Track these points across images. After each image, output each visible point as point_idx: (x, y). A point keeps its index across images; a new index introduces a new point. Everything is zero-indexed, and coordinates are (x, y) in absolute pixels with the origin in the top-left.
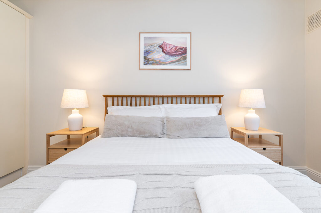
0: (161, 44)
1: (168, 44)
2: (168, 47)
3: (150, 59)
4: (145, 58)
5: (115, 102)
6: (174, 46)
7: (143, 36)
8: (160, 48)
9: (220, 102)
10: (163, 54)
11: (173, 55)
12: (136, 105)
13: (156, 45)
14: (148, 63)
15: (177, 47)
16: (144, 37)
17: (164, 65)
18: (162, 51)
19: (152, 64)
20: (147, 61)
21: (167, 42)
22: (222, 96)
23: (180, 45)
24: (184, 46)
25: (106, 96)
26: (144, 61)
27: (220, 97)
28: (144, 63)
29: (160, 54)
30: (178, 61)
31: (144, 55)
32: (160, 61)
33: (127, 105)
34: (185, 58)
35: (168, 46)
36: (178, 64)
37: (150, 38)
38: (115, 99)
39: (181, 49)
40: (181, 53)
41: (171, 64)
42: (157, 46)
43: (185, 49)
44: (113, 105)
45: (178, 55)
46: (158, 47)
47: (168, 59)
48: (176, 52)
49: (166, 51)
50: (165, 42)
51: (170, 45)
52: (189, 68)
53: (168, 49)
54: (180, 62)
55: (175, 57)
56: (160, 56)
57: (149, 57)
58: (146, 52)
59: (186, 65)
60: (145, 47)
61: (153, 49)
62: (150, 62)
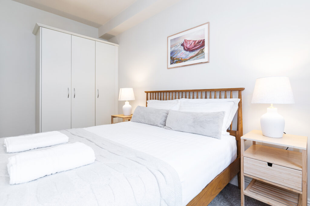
0: (182, 43)
1: (188, 41)
2: (188, 44)
3: (175, 59)
4: (171, 58)
5: (152, 97)
6: (194, 41)
8: (182, 46)
9: (240, 97)
10: (184, 52)
11: (193, 51)
13: (179, 44)
14: (173, 62)
16: (171, 40)
17: (185, 61)
18: (183, 49)
19: (177, 62)
20: (173, 60)
21: (188, 39)
22: (243, 89)
23: (198, 39)
24: (203, 39)
25: (147, 93)
26: (171, 61)
27: (240, 90)
28: (171, 62)
29: (182, 51)
31: (171, 55)
32: (182, 58)
33: (158, 99)
34: (203, 51)
35: (188, 42)
36: (197, 59)
37: (175, 39)
38: (152, 94)
39: (199, 42)
40: (200, 45)
41: (190, 60)
43: (204, 41)
45: (197, 49)
46: (180, 46)
47: (188, 56)
48: (195, 46)
49: (187, 47)
50: (186, 39)
51: (190, 41)
52: (207, 61)
53: (188, 46)
54: (198, 56)
55: (194, 52)
56: (182, 54)
57: (174, 57)
58: (172, 53)
59: (204, 57)
60: (171, 48)
61: (176, 49)
62: (175, 61)
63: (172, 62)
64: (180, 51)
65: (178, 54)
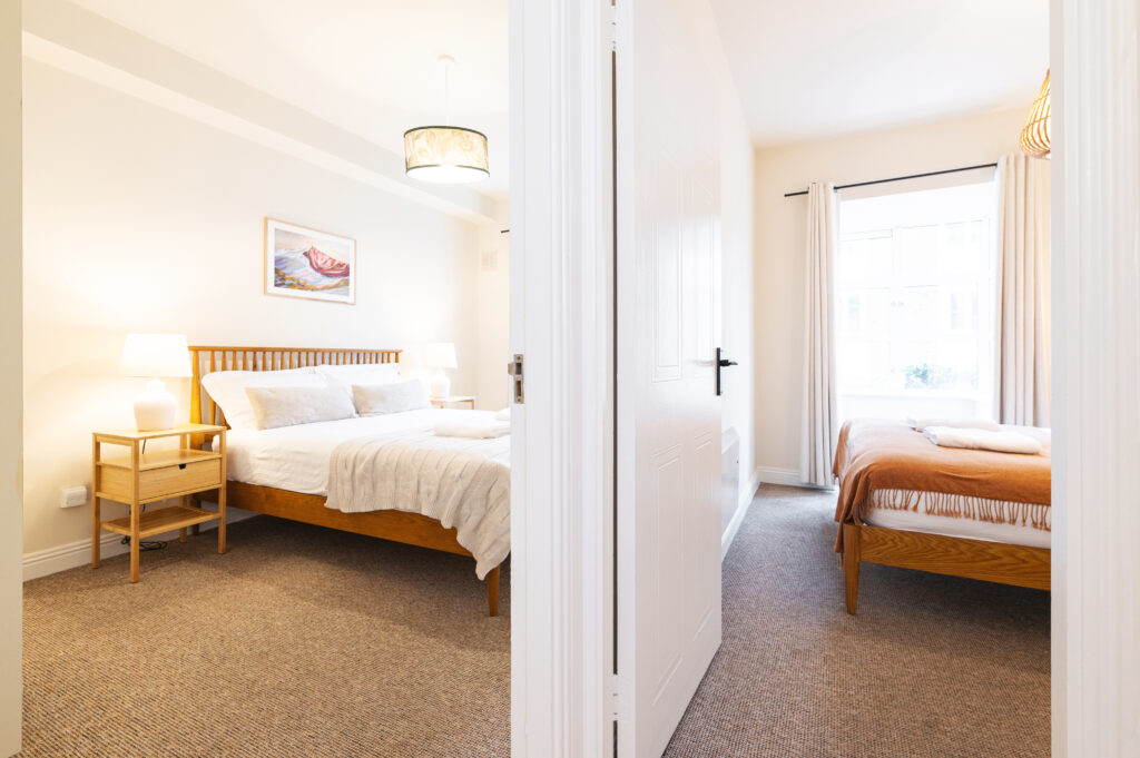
0: (307, 250)
1: (319, 252)
2: (319, 259)
3: (286, 276)
4: (277, 271)
5: (219, 364)
6: (331, 259)
7: (272, 225)
8: (304, 257)
9: (397, 361)
10: (311, 270)
11: (328, 275)
12: (264, 368)
13: (297, 249)
14: (284, 284)
15: (334, 261)
16: (276, 230)
17: (312, 290)
18: (308, 264)
19: (291, 286)
20: (281, 279)
21: (318, 248)
22: (401, 351)
23: (340, 259)
24: (346, 262)
25: (196, 350)
26: (276, 277)
27: (397, 353)
28: (275, 281)
29: (306, 268)
30: (336, 286)
31: (275, 265)
32: (306, 281)
33: (245, 368)
34: (347, 283)
35: (320, 256)
36: (336, 293)
37: (287, 233)
38: (218, 355)
39: (340, 265)
40: (342, 271)
42: (299, 252)
43: (348, 268)
44: (213, 369)
45: (337, 275)
46: (301, 254)
47: (319, 281)
48: (333, 269)
49: (317, 264)
50: (315, 247)
51: (323, 254)
52: (352, 301)
53: (320, 262)
54: (339, 289)
55: (331, 280)
56: (305, 272)
57: (285, 271)
58: (278, 261)
59: (348, 294)
60: (276, 249)
61: (291, 256)
62: (287, 282)
63: (279, 282)
64: (301, 266)
65: (298, 268)
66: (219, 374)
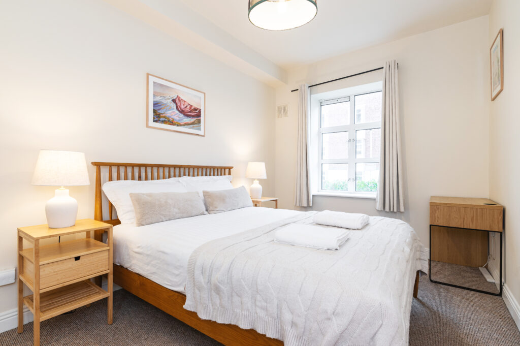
0: (175, 98)
1: (182, 100)
2: (182, 104)
3: (161, 115)
4: (155, 111)
5: (115, 175)
6: (189, 105)
7: (152, 79)
8: (173, 102)
9: (229, 174)
10: (177, 112)
11: (188, 116)
12: (146, 179)
13: (168, 97)
14: (159, 120)
15: (191, 106)
16: (154, 83)
17: (178, 125)
18: (175, 107)
19: (163, 122)
20: (158, 117)
21: (182, 97)
22: (232, 167)
23: (195, 105)
24: (200, 108)
25: (98, 165)
26: (154, 116)
27: (230, 168)
28: (154, 118)
29: (174, 110)
30: (193, 123)
31: (154, 107)
32: (173, 119)
33: (133, 178)
34: (199, 122)
35: (183, 103)
36: (193, 128)
37: (162, 85)
38: (114, 170)
39: (196, 109)
40: (194, 114)
41: (186, 126)
42: (169, 99)
43: (200, 112)
44: (111, 179)
45: (193, 116)
47: (182, 119)
48: (191, 112)
49: (180, 108)
50: (180, 96)
51: (185, 101)
52: (203, 134)
53: (183, 107)
54: (195, 125)
55: (189, 119)
56: (173, 114)
57: (160, 112)
58: (156, 104)
59: (200, 129)
60: (155, 96)
61: (165, 102)
62: (162, 119)
63: (156, 119)
64: (171, 108)
65: (167, 110)
66: (115, 183)
